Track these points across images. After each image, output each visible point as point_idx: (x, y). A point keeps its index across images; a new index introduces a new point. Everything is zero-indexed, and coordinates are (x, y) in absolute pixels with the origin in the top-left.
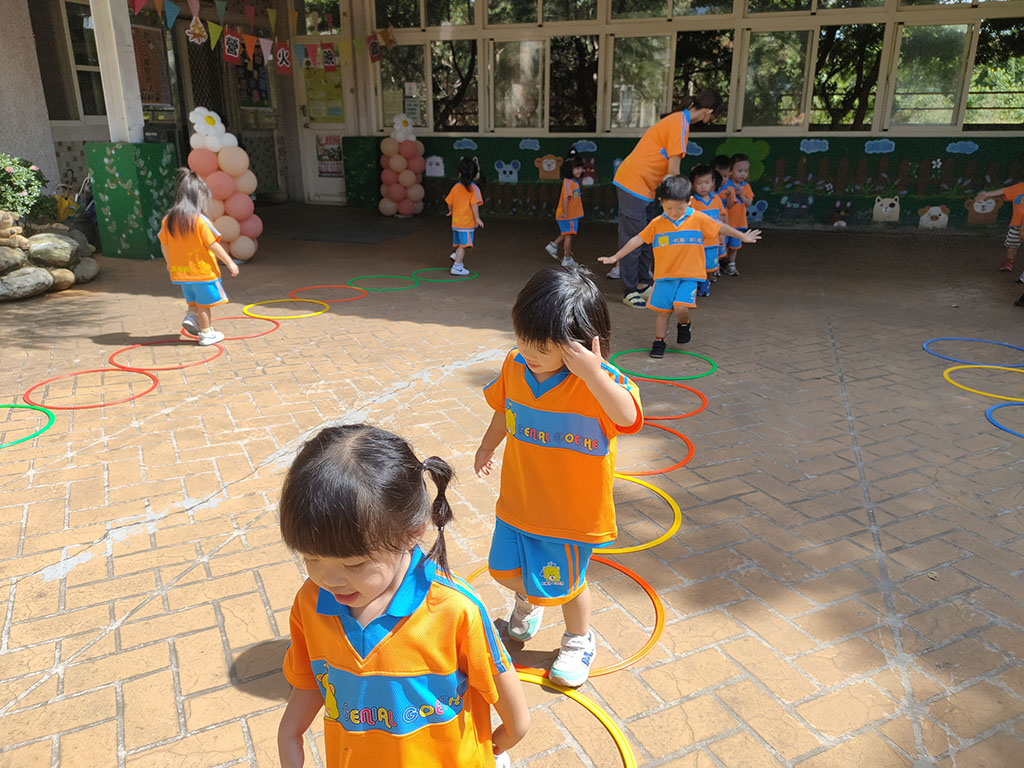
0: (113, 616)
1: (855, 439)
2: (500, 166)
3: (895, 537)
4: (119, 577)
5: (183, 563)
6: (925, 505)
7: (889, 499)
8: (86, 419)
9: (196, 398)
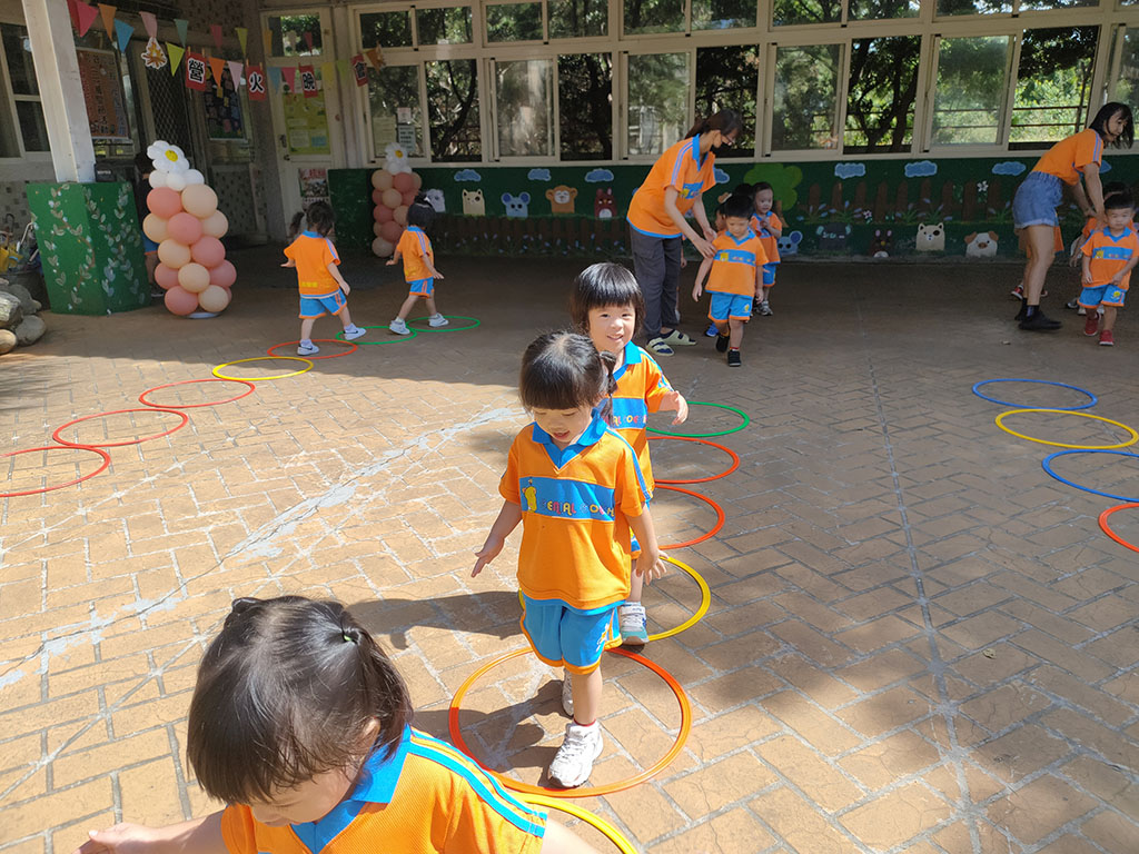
0: (45, 748)
1: (900, 497)
2: (507, 199)
3: (945, 609)
4: (55, 700)
5: (133, 678)
6: (980, 572)
7: (938, 566)
8: (24, 507)
9: (154, 478)
